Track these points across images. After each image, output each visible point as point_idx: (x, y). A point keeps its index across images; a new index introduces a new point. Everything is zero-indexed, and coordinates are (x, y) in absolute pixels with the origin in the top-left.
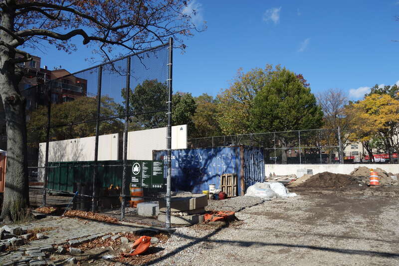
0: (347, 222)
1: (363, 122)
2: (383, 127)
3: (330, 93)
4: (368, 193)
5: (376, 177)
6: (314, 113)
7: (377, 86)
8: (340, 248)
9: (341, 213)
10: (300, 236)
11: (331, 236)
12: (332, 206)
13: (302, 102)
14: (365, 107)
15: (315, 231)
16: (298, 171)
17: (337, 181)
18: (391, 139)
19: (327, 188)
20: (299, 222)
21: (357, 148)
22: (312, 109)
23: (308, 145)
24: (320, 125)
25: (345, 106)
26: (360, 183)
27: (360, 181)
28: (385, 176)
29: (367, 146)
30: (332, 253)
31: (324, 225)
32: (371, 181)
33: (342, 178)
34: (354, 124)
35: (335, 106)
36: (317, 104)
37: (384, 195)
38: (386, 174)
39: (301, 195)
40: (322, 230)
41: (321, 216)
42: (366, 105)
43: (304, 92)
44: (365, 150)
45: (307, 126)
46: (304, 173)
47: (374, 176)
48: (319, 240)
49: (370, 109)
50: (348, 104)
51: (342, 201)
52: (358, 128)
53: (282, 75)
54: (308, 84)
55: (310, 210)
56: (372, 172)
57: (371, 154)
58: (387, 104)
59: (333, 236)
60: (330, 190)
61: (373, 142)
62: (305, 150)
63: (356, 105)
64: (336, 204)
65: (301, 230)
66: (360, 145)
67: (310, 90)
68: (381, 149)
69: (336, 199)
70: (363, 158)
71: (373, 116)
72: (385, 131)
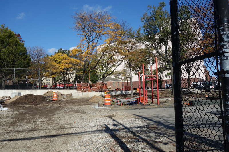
0: (36, 122)
1: (53, 67)
2: (63, 71)
3: (36, 49)
4: (51, 104)
5: (56, 96)
6: (25, 59)
7: (61, 49)
8: (28, 137)
9: (34, 117)
10: (5, 134)
11: (25, 131)
12: (29, 113)
13: (18, 51)
14: (55, 59)
15: (16, 129)
16: (12, 94)
17: (35, 99)
18: (66, 77)
19: (29, 103)
20: (6, 126)
21: (49, 81)
22: (24, 56)
23: (21, 78)
24: (29, 66)
25: (44, 57)
26: (48, 100)
27: (48, 99)
28: (60, 95)
29: (54, 80)
30: (23, 141)
31: (22, 125)
32: (54, 98)
33: (39, 97)
34: (48, 68)
35: (38, 56)
36: (28, 53)
37: (58, 105)
38: (61, 94)
39: (11, 108)
40: (20, 128)
41: (21, 120)
42: (55, 58)
43: (20, 45)
44: (53, 82)
45: (19, 66)
46: (16, 95)
47: (55, 96)
48: (17, 135)
49: (57, 60)
50: (46, 56)
51: (36, 110)
52: (50, 70)
53: (5, 32)
54: (23, 41)
55: (15, 118)
56: (54, 93)
57: (56, 84)
58: (65, 59)
59: (26, 131)
60: (30, 104)
61: (57, 78)
62: (19, 81)
63: (50, 57)
64: (32, 112)
65: (6, 131)
66: (51, 79)
67: (24, 45)
68: (61, 82)
69: (33, 109)
70: (52, 86)
71: (58, 64)
72: (63, 73)
